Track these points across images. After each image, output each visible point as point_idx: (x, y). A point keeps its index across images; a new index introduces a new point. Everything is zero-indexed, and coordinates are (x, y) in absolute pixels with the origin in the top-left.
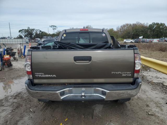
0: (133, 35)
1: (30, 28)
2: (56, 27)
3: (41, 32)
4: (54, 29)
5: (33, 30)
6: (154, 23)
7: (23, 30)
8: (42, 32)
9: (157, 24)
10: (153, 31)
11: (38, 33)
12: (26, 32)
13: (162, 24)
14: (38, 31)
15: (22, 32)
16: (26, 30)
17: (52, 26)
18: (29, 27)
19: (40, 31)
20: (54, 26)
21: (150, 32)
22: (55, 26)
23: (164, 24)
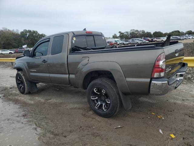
0: (3, 44)
6: (26, 30)
9: (30, 31)
10: (27, 39)
13: (34, 32)
21: (24, 40)
23: (37, 32)
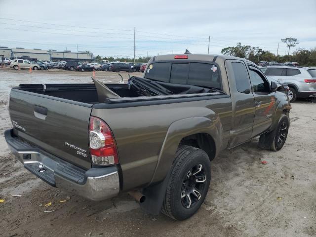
1: (242, 45)
2: (296, 40)
3: (261, 53)
4: (289, 46)
5: (247, 48)
7: (229, 48)
8: (263, 53)
11: (255, 54)
12: (234, 52)
14: (255, 50)
15: (227, 52)
16: (233, 48)
17: (287, 39)
18: (240, 42)
19: (260, 50)
20: (291, 39)
22: (293, 39)
